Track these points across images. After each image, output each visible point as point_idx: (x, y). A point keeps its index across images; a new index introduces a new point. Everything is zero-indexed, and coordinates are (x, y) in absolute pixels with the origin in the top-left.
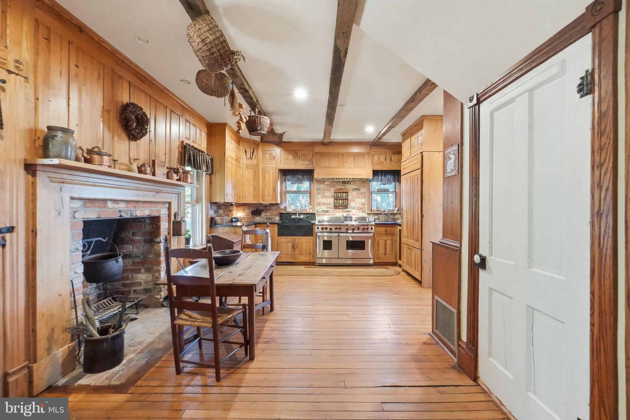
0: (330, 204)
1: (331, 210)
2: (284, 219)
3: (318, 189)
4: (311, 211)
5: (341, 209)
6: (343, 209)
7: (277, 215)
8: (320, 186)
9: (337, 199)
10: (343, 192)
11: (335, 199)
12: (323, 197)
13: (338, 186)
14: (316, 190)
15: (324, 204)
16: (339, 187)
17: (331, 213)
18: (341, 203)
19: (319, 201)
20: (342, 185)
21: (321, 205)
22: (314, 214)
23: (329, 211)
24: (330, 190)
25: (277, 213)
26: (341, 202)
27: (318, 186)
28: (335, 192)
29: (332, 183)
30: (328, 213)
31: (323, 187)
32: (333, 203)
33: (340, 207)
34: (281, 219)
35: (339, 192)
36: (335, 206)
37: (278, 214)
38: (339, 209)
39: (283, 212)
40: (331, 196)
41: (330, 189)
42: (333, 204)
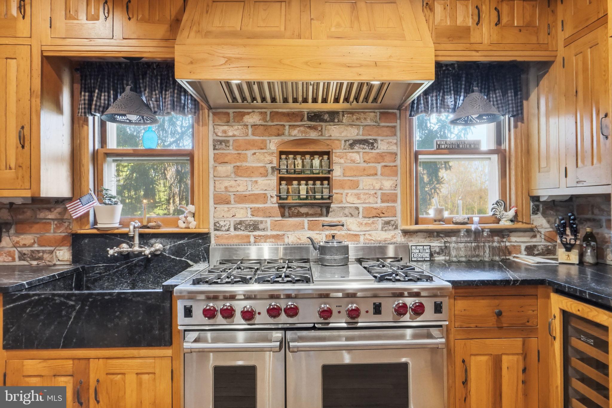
0: (264, 198)
1: (269, 220)
2: (87, 257)
3: (219, 143)
4: (193, 226)
5: (307, 215)
6: (312, 215)
7: (60, 243)
8: (225, 132)
9: (289, 181)
10: (312, 154)
11: (281, 179)
12: (238, 171)
13: (295, 132)
14: (211, 147)
15: (242, 199)
16: (296, 134)
17: (269, 233)
18: (303, 193)
19: (221, 186)
20: (310, 127)
21: (228, 203)
22: (205, 237)
23: (261, 226)
24: (263, 146)
25: (61, 233)
26: (303, 189)
27: (220, 130)
28: (281, 153)
29: (272, 120)
30: (257, 233)
31: (236, 133)
32: (275, 193)
33: (303, 210)
34: (76, 257)
35: (295, 153)
36: (282, 207)
37: (64, 238)
38: (299, 215)
39: (87, 230)
40: (269, 166)
41: (264, 142)
42: (275, 199)
